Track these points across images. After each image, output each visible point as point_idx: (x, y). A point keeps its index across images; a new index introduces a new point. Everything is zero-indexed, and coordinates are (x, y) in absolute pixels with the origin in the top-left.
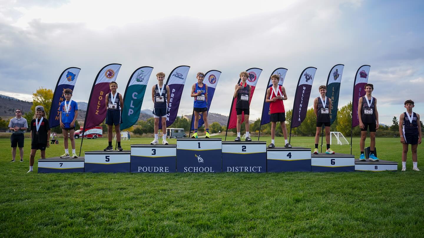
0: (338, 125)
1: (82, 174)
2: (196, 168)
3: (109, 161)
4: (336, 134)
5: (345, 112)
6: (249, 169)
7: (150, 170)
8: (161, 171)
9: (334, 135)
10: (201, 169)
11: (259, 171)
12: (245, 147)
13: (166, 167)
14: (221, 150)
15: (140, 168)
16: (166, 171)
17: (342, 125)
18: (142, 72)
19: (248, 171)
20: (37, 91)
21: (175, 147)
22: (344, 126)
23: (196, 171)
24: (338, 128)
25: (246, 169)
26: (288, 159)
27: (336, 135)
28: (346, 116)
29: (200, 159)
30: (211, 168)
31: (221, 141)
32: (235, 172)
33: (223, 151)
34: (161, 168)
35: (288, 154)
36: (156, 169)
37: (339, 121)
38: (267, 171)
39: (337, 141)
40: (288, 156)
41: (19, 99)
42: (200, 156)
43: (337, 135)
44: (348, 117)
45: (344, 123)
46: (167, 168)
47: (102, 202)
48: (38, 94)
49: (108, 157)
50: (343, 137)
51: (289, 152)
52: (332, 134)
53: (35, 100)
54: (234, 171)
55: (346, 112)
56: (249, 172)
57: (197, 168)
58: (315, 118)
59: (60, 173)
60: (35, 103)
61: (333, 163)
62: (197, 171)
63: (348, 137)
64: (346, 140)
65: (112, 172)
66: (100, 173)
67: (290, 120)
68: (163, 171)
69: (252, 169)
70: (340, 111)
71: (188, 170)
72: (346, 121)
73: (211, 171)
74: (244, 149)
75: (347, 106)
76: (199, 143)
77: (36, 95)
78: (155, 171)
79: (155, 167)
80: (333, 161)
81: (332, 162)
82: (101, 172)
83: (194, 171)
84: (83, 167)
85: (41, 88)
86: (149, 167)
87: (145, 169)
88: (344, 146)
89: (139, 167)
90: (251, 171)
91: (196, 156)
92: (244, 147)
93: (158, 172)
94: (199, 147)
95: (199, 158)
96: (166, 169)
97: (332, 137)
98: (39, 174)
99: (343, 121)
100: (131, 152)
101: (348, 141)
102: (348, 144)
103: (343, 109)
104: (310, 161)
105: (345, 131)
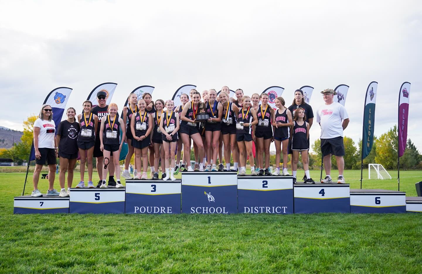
0: (377, 156)
1: (66, 215)
2: (205, 209)
3: (99, 199)
4: (376, 166)
5: (385, 140)
6: (271, 210)
7: (149, 211)
8: (163, 211)
9: (374, 168)
10: (212, 210)
11: (285, 212)
12: (267, 182)
13: (168, 208)
14: (236, 186)
15: (137, 208)
16: (168, 212)
17: (381, 156)
18: (141, 92)
19: (270, 212)
20: (28, 119)
21: (180, 182)
22: (383, 157)
23: (205, 212)
24: (377, 160)
25: (268, 210)
26: (320, 197)
27: (375, 168)
28: (386, 145)
29: (211, 198)
30: (224, 208)
31: (236, 175)
32: (254, 214)
33: (239, 188)
34: (163, 209)
35: (321, 191)
36: (157, 210)
37: (378, 152)
38: (294, 213)
39: (377, 175)
40: (320, 193)
41: (10, 129)
42: (210, 193)
43: (377, 168)
44: (388, 146)
45: (383, 154)
46: (170, 209)
47: (80, 254)
48: (29, 122)
49: (97, 195)
50: (385, 170)
51: (321, 188)
52: (371, 167)
53: (25, 128)
54: (253, 212)
55: (387, 140)
56: (272, 214)
57: (207, 208)
58: (348, 148)
59: (39, 214)
60: (25, 132)
61: (378, 202)
62: (207, 213)
63: (390, 170)
64: (388, 173)
65: (102, 213)
66: (87, 214)
67: (319, 150)
68: (165, 212)
69: (275, 209)
70: (379, 139)
71: (195, 210)
72: (386, 151)
73: (224, 213)
74: (265, 185)
75: (387, 133)
76: (209, 178)
77: (26, 123)
78: (155, 212)
79: (155, 207)
80: (378, 199)
81: (376, 201)
82: (89, 213)
83: (204, 213)
84: (68, 207)
85: (33, 116)
86: (148, 207)
87: (143, 210)
88: (387, 181)
89: (135, 207)
90: (273, 212)
91: (205, 193)
92: (265, 183)
93: (159, 213)
94: (210, 183)
95: (209, 196)
96: (168, 210)
97: (371, 170)
98: (14, 215)
99: (383, 151)
100: (125, 188)
101: (390, 175)
102: (391, 178)
103: (383, 138)
104: (348, 199)
105: (385, 163)
